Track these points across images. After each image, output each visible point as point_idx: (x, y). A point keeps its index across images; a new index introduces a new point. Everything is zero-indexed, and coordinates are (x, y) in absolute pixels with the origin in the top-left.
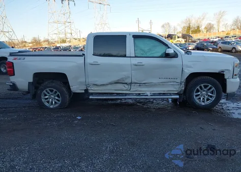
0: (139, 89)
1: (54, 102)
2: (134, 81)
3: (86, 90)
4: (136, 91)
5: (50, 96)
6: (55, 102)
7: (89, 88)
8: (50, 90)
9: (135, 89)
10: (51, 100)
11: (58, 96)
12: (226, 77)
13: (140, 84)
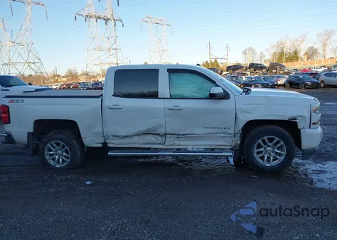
0: (177, 142)
1: (61, 160)
2: (169, 131)
3: (105, 144)
4: (173, 145)
5: (56, 151)
6: (63, 160)
7: (108, 141)
8: (56, 143)
9: (171, 143)
10: (57, 156)
11: (66, 152)
12: (300, 126)
13: (178, 136)
